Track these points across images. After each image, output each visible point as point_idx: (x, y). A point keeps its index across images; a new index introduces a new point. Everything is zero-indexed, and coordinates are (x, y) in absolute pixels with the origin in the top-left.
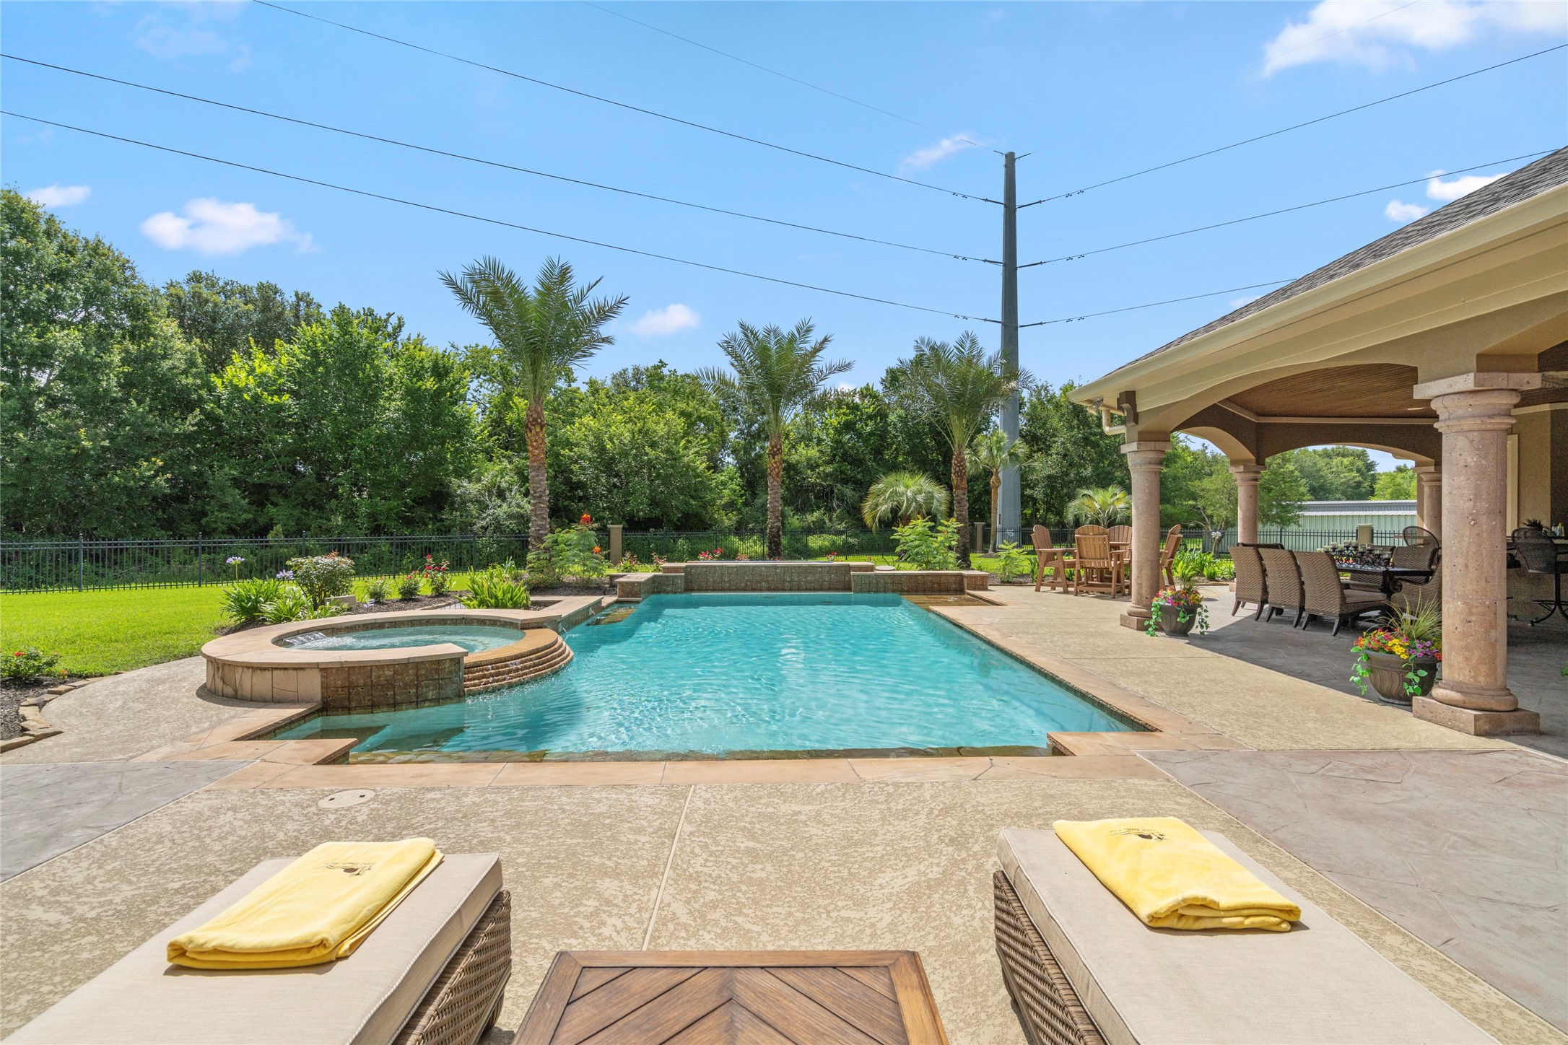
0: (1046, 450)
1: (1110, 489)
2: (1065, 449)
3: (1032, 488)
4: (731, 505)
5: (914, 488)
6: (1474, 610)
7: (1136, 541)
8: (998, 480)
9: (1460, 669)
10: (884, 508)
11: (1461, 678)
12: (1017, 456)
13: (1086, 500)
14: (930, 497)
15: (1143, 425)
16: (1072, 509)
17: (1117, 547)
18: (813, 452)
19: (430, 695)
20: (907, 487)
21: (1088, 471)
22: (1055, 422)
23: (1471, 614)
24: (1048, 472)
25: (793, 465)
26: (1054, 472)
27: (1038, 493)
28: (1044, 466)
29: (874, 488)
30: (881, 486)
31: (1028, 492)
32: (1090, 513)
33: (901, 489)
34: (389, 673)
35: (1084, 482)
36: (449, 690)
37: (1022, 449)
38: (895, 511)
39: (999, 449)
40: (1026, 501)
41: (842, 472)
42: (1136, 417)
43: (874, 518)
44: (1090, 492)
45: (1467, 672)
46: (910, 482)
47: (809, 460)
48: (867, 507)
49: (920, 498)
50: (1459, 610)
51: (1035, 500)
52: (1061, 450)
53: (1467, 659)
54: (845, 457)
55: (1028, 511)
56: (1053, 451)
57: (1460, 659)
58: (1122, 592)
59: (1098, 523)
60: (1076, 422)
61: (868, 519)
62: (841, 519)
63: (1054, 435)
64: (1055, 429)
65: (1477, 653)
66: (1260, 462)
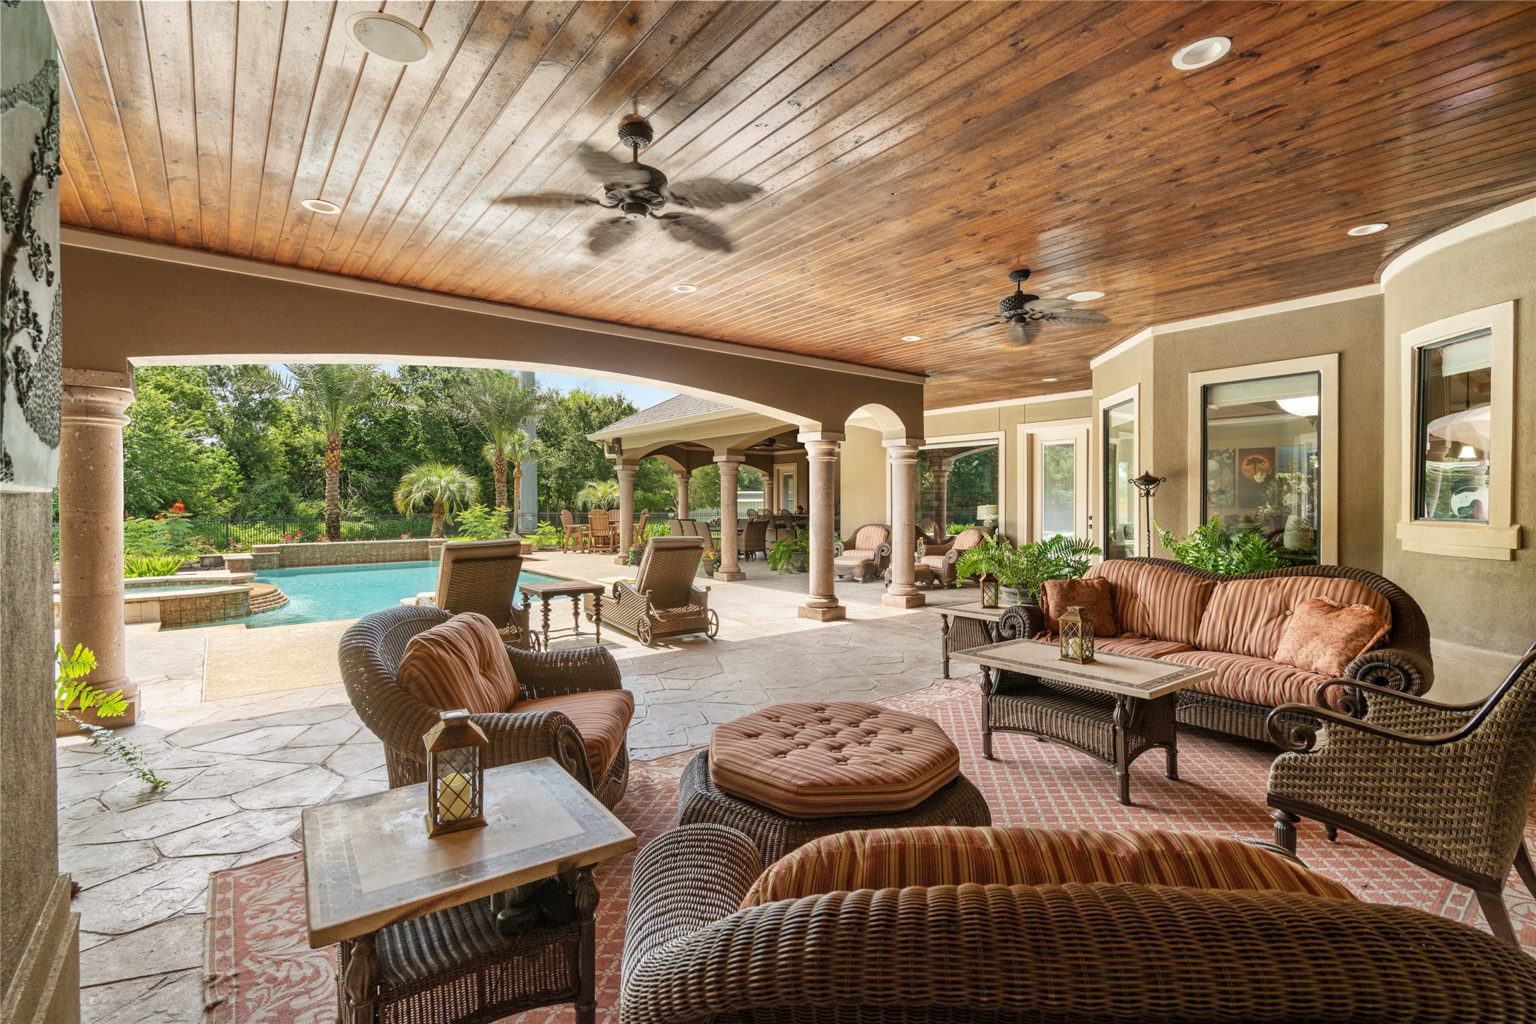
0: (557, 445)
2: (573, 446)
3: (547, 478)
4: (223, 492)
5: (447, 478)
7: (622, 518)
8: (520, 472)
10: (417, 496)
12: (537, 452)
13: (592, 490)
14: (463, 486)
15: (625, 456)
16: (581, 497)
17: (612, 523)
18: (322, 437)
19: (232, 613)
20: (440, 477)
21: (591, 467)
22: (564, 421)
24: (561, 465)
25: (296, 448)
26: (565, 465)
27: (551, 482)
28: (558, 460)
29: (405, 478)
30: (413, 475)
31: (543, 481)
32: (595, 500)
33: (434, 479)
34: (207, 601)
35: (589, 476)
36: (242, 611)
37: (540, 446)
38: (428, 500)
39: (520, 446)
40: (543, 489)
41: (357, 458)
42: (621, 452)
43: (407, 505)
44: (595, 484)
46: (443, 473)
47: (317, 444)
48: (399, 496)
49: (453, 487)
51: (549, 488)
52: (570, 446)
54: (358, 443)
55: (542, 498)
56: (564, 447)
58: (615, 551)
59: (599, 507)
61: (400, 506)
62: (358, 506)
64: (565, 429)
66: (689, 473)
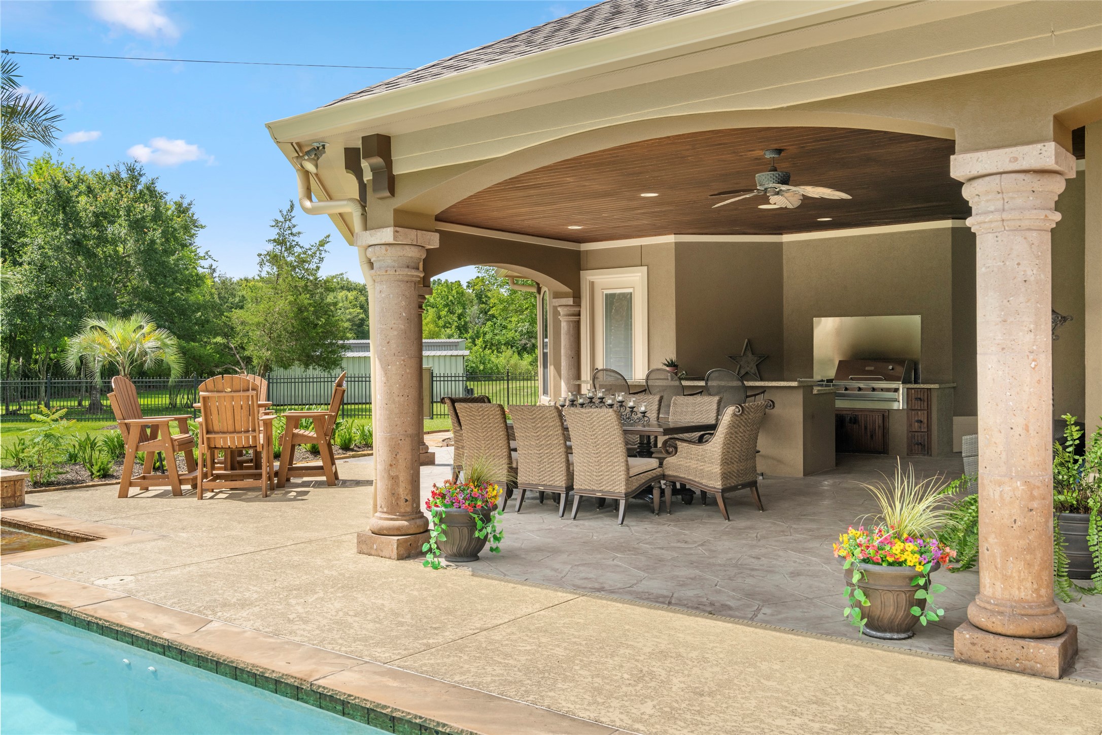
1: (133, 318)
2: (44, 255)
6: (1035, 493)
9: (1021, 581)
11: (1023, 595)
13: (96, 334)
15: (404, 200)
21: (80, 293)
23: (1032, 498)
26: (27, 291)
32: (103, 355)
44: (102, 324)
45: (1029, 585)
50: (1018, 494)
53: (1029, 565)
56: (26, 258)
57: (1021, 565)
60: (61, 216)
63: (22, 234)
64: (25, 226)
65: (1039, 554)
